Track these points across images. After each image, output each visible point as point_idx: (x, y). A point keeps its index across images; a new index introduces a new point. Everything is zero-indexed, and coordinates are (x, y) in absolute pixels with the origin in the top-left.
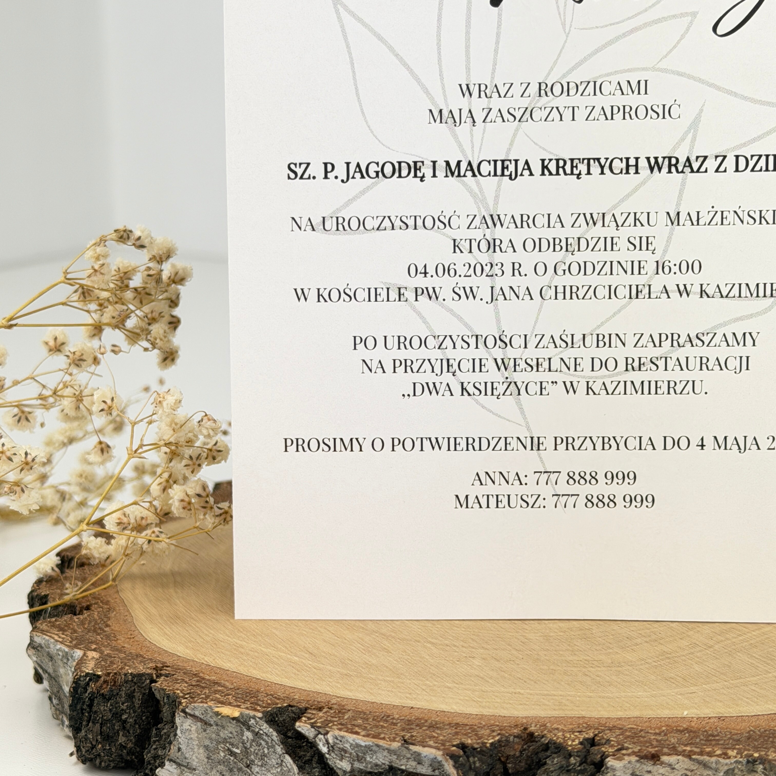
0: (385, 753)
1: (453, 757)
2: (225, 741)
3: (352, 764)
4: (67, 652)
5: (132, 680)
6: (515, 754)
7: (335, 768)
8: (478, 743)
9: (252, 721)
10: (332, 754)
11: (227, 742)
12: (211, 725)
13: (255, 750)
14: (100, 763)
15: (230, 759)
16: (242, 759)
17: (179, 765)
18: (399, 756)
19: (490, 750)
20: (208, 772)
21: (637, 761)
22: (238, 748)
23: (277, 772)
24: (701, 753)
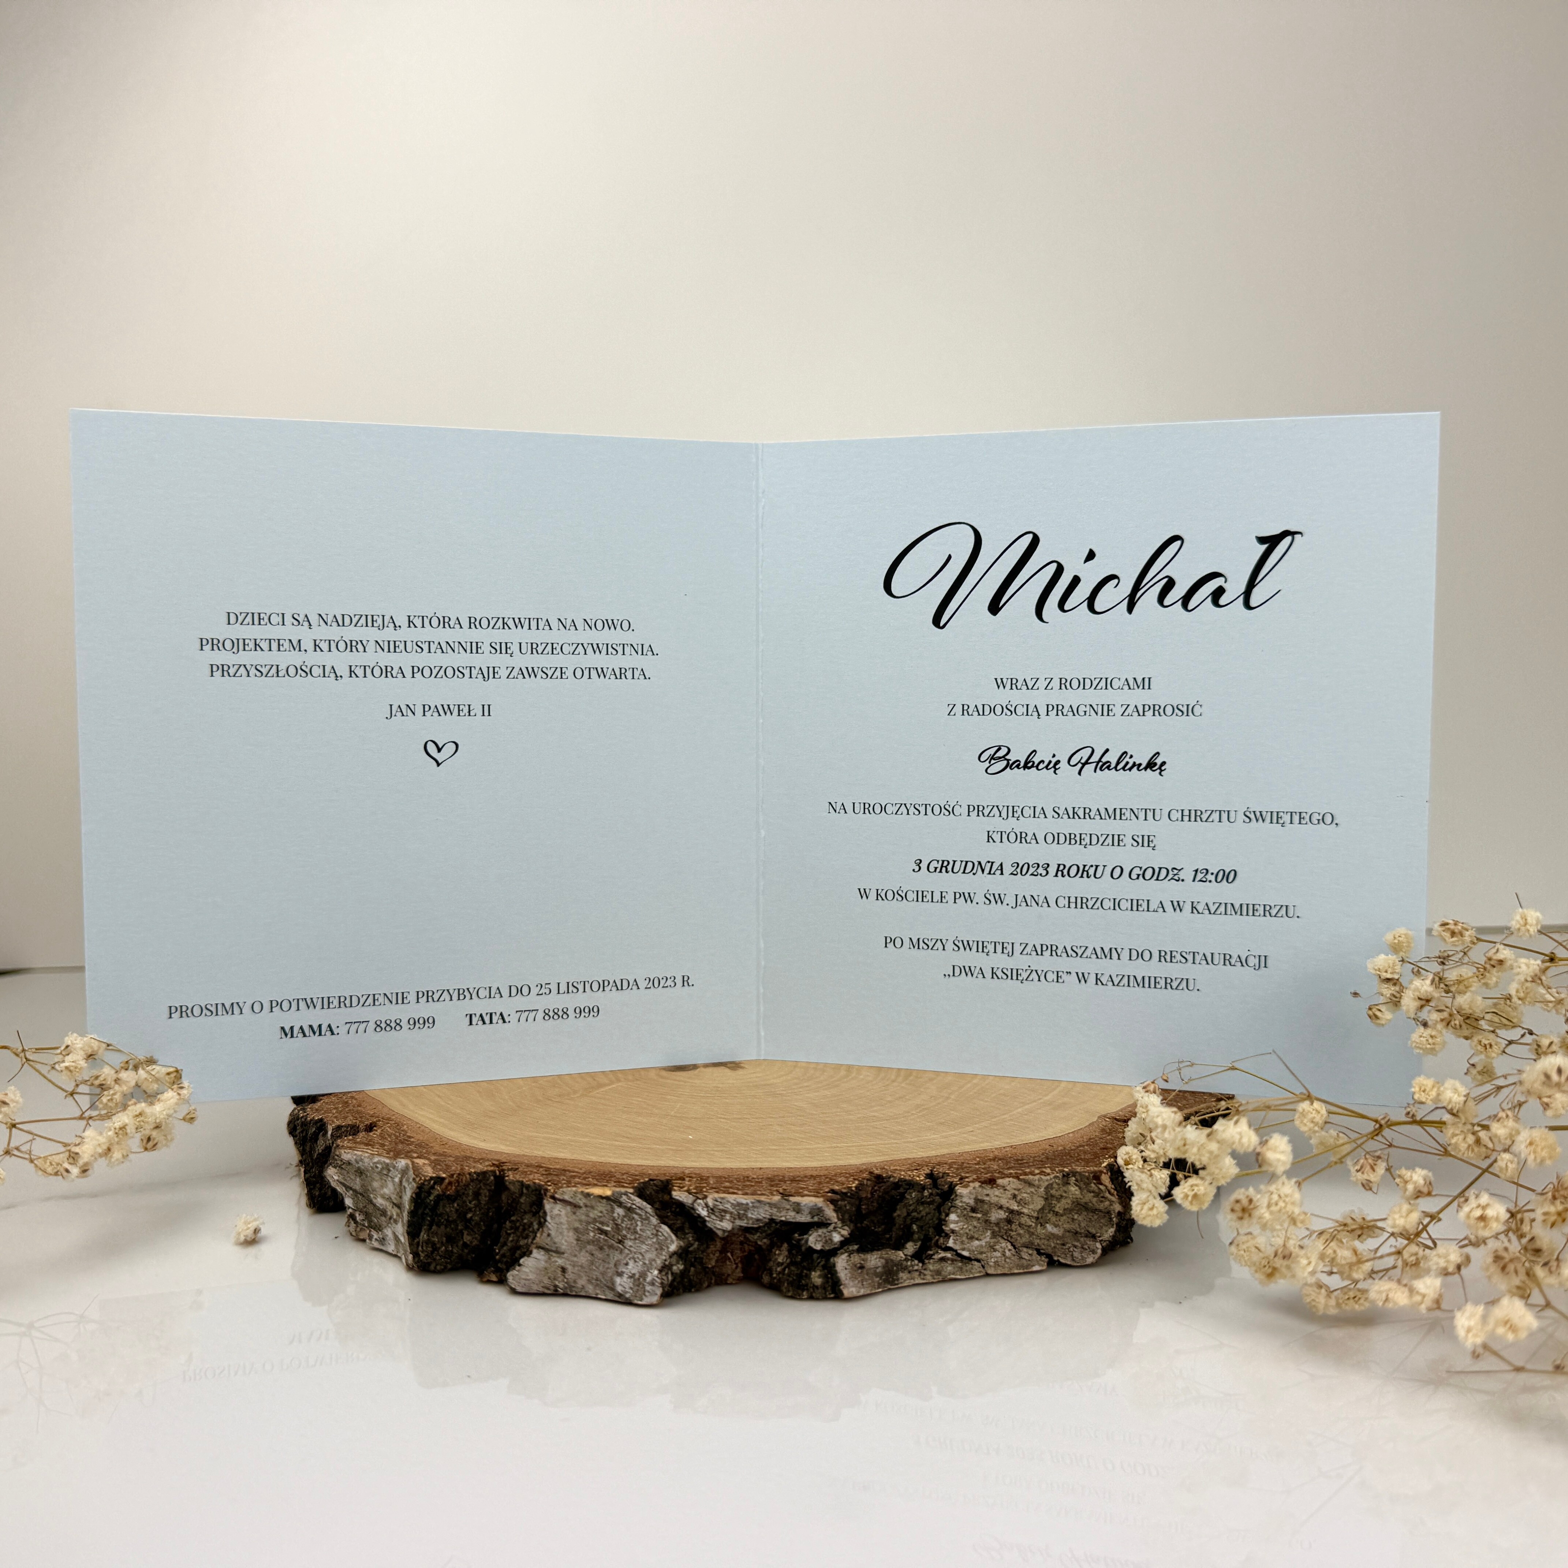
0: (767, 1208)
1: (833, 1202)
2: (595, 1221)
3: (733, 1222)
4: (387, 1165)
5: (477, 1179)
6: (867, 1197)
7: (715, 1230)
8: (845, 1188)
9: (624, 1197)
10: (713, 1217)
11: (597, 1222)
12: (580, 1207)
13: (627, 1225)
14: (435, 1268)
15: (600, 1237)
16: (614, 1236)
17: (547, 1250)
18: (779, 1208)
19: (856, 1192)
20: (577, 1253)
21: (980, 1186)
22: (608, 1226)
23: (653, 1242)
24: (1026, 1174)
